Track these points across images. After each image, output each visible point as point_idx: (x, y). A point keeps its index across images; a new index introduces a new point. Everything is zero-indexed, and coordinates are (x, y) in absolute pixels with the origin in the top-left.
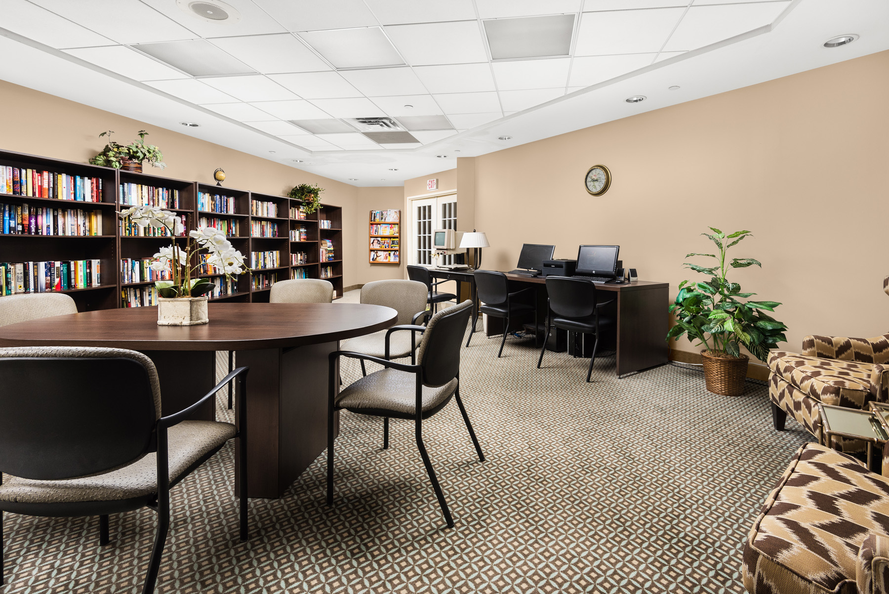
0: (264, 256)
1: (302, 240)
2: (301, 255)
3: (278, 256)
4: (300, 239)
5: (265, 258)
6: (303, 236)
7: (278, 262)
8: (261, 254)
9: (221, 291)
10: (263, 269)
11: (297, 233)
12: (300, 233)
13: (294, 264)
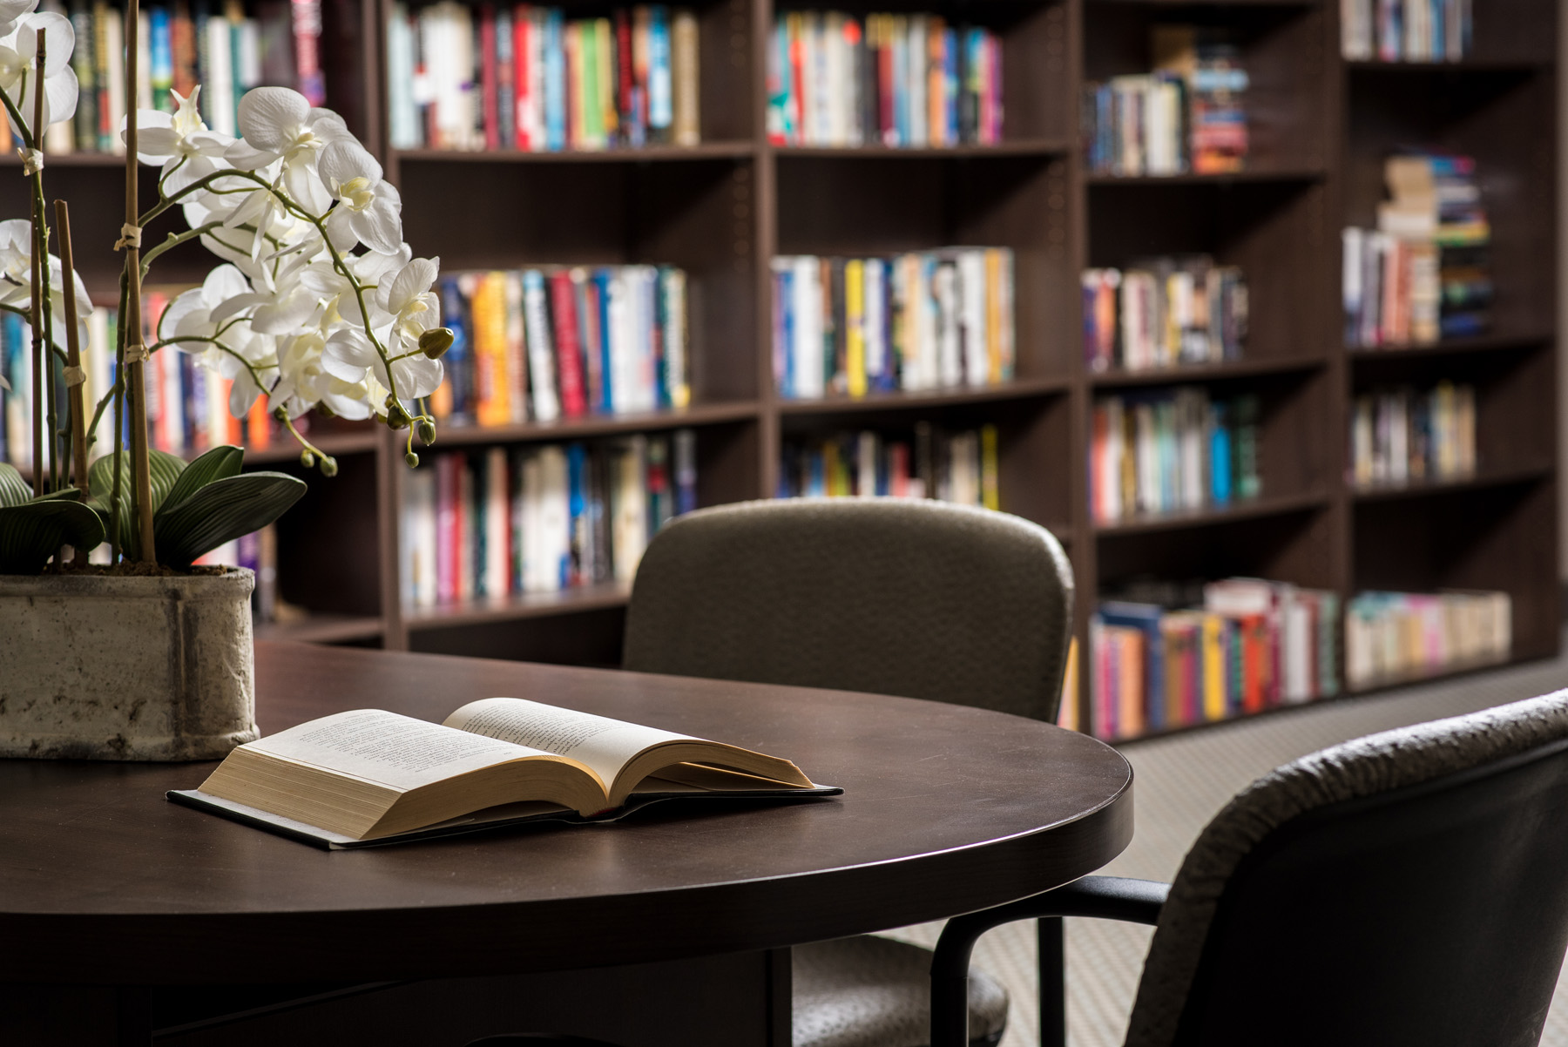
0: (888, 291)
1: (1210, 164)
2: (1199, 285)
3: (1003, 294)
4: (1186, 150)
5: (892, 311)
6: (1222, 129)
7: (1004, 339)
8: (863, 278)
9: (574, 556)
10: (882, 398)
11: (1160, 103)
12: (1188, 101)
13: (1141, 355)
